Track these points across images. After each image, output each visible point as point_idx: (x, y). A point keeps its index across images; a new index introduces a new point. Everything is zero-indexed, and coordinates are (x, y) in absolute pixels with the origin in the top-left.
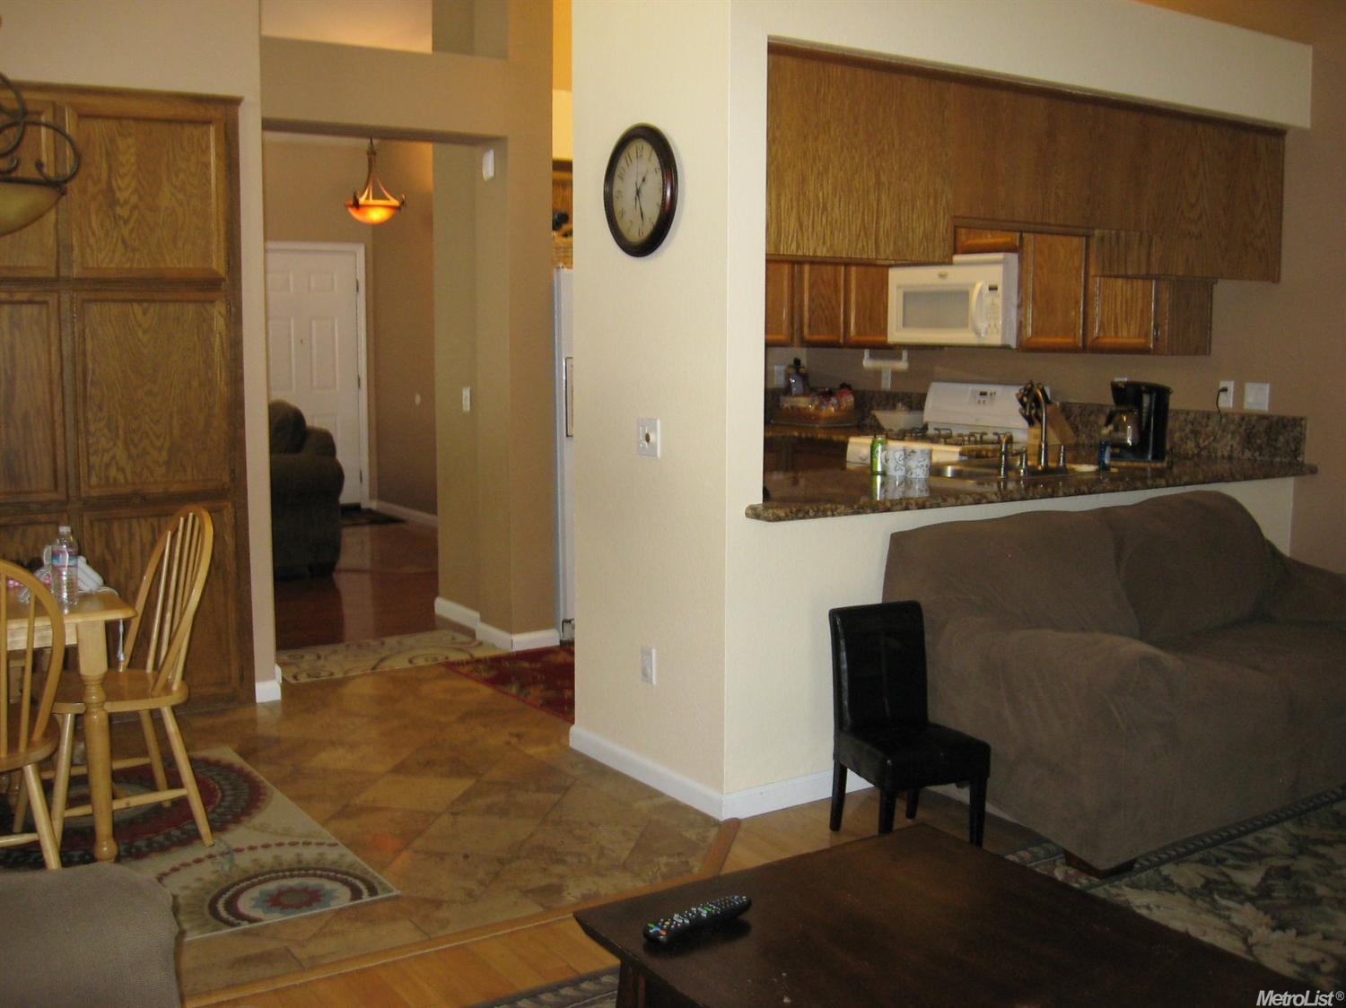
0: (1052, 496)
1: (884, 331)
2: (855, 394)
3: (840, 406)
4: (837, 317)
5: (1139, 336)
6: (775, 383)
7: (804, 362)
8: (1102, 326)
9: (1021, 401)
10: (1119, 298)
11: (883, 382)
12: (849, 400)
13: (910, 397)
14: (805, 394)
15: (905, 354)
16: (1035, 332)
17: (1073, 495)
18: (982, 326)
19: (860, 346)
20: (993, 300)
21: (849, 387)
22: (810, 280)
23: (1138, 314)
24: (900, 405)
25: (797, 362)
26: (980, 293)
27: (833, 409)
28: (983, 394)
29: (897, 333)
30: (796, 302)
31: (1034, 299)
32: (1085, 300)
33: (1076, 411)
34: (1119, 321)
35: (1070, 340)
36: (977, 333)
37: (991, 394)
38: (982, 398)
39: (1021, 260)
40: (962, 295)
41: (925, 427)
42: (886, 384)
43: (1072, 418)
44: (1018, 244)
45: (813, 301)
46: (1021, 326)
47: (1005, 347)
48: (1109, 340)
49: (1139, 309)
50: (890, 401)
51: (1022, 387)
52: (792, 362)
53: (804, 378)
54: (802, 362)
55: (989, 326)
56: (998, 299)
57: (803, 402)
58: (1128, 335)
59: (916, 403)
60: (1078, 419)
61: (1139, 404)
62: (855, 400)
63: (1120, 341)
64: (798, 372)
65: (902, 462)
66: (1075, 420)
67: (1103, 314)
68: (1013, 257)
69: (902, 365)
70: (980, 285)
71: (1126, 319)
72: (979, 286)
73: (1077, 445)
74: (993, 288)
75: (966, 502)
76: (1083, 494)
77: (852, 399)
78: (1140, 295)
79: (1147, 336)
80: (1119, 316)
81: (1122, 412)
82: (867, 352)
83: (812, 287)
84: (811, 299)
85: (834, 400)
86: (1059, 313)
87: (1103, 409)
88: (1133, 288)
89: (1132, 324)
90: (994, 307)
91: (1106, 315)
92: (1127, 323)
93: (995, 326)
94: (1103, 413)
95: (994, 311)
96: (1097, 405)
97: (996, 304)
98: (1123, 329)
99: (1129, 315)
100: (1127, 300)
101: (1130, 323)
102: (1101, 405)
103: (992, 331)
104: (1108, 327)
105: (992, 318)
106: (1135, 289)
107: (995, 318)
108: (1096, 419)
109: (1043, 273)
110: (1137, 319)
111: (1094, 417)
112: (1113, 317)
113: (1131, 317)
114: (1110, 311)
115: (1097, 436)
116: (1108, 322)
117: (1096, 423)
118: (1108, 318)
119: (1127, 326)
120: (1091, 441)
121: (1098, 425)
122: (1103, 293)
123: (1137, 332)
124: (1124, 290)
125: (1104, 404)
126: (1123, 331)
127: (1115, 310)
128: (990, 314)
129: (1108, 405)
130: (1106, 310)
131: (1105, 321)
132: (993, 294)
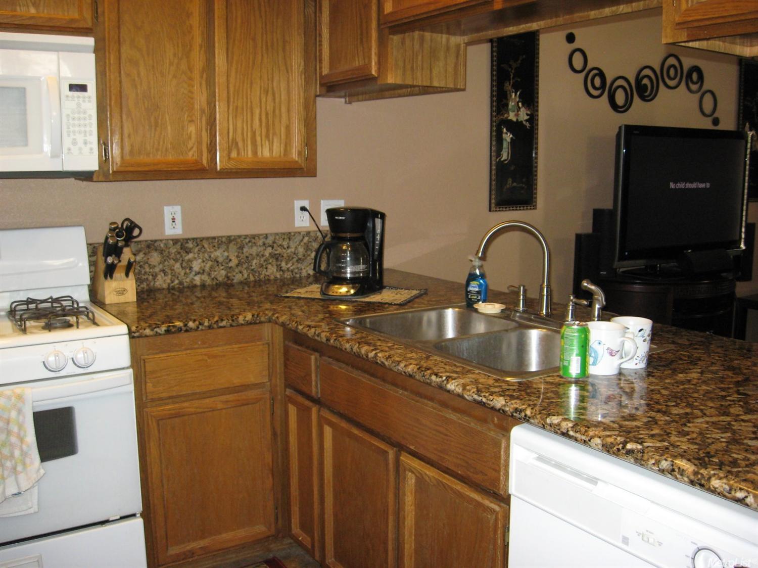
5: (285, 155)
8: (235, 144)
16: (130, 152)
20: (79, 105)
23: (283, 130)
34: (258, 139)
49: (284, 123)
55: (74, 143)
56: (88, 103)
58: (268, 152)
67: (235, 130)
71: (267, 136)
74: (78, 88)
78: (284, 109)
79: (301, 154)
80: (258, 133)
86: (169, 128)
87: (156, 244)
88: (274, 99)
89: (275, 140)
90: (82, 116)
91: (239, 131)
92: (269, 141)
93: (85, 143)
94: (156, 250)
95: (82, 122)
96: (146, 241)
97: (85, 113)
98: (264, 147)
99: (271, 131)
100: (267, 114)
101: (273, 139)
102: (151, 241)
103: (80, 149)
104: (244, 146)
105: (80, 132)
106: (277, 100)
107: (85, 132)
108: (145, 258)
109: (139, 74)
110: (282, 135)
111: (143, 256)
112: (249, 134)
113: (274, 134)
114: (245, 127)
115: (150, 278)
116: (243, 140)
117: (147, 263)
118: (243, 134)
119: (269, 144)
120: (142, 286)
121: (150, 265)
122: (234, 102)
123: (282, 149)
124: (264, 100)
125: (172, 240)
126: (264, 150)
127: (252, 127)
128: (74, 125)
129: (161, 240)
130: (239, 125)
131: (239, 140)
132: (79, 97)
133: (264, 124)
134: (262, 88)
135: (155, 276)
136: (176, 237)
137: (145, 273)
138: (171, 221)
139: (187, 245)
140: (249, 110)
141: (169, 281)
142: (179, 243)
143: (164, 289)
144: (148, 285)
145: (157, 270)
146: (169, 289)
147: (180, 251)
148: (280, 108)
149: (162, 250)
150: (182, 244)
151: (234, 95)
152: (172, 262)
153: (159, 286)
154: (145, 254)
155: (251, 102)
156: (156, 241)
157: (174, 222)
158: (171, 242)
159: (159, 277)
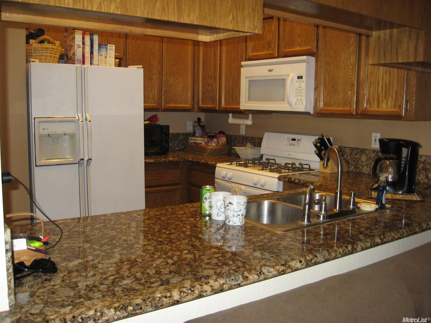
0: (352, 253)
1: (239, 103)
2: (227, 137)
3: (218, 143)
4: (215, 96)
5: (395, 107)
6: (188, 130)
7: (203, 120)
8: (369, 101)
9: (316, 146)
10: (381, 84)
11: (241, 131)
12: (223, 140)
13: (254, 140)
14: (201, 137)
15: (250, 116)
16: (325, 104)
17: (369, 248)
18: (293, 100)
19: (227, 111)
20: (300, 84)
21: (224, 133)
22: (203, 75)
23: (394, 93)
24: (249, 144)
25: (199, 119)
26: (292, 80)
27: (214, 145)
28: (294, 140)
29: (245, 105)
30: (196, 88)
31: (325, 83)
32: (357, 85)
33: (347, 151)
34: (380, 98)
35: (347, 109)
36: (290, 105)
37: (298, 140)
38: (293, 142)
39: (317, 61)
40: (282, 82)
41: (262, 157)
42: (243, 132)
43: (345, 156)
44: (315, 51)
45: (204, 87)
46: (316, 101)
47: (308, 113)
48: (374, 108)
49: (395, 89)
50: (244, 141)
51: (317, 137)
52: (196, 120)
53: (203, 127)
54: (201, 120)
55: (298, 100)
56: (303, 83)
57: (200, 141)
58: (386, 107)
59: (257, 143)
60: (349, 157)
61: (399, 153)
62: (227, 140)
63: (380, 109)
64: (199, 125)
65: (223, 210)
66: (347, 157)
67: (369, 94)
68: (312, 59)
69: (249, 122)
70: (293, 76)
71: (385, 97)
72: (291, 75)
73: (348, 172)
74: (300, 77)
75: (270, 275)
76: (378, 245)
77: (225, 140)
78: (395, 81)
79: (400, 107)
80: (380, 95)
81: (386, 159)
82: (231, 115)
83: (204, 80)
84: (203, 87)
85: (215, 140)
86: (341, 93)
87: (365, 151)
88: (390, 76)
89: (389, 99)
90: (300, 89)
91: (371, 94)
92: (386, 99)
93: (301, 100)
94: (365, 154)
95: (300, 91)
96: (361, 149)
97: (301, 88)
98: (383, 103)
99: (387, 94)
100: (386, 84)
101: (388, 99)
102: (363, 149)
103: (299, 103)
104: (373, 102)
105: (299, 96)
106: (392, 77)
107: (301, 95)
108: (360, 157)
109: (330, 69)
110: (393, 97)
111: (359, 156)
112: (376, 95)
113: (389, 96)
114: (374, 92)
115: (361, 167)
116: (373, 99)
117: (360, 159)
118: (373, 96)
119: (386, 100)
120: (357, 170)
121: (361, 161)
122: (370, 79)
123: (393, 104)
124: (384, 77)
125: (373, 150)
126: (383, 104)
127: (378, 91)
128: (298, 93)
129: (368, 150)
130: (372, 91)
131: (371, 99)
132: (300, 81)
133: (384, 90)
134: (384, 71)
135: (363, 167)
136: (375, 149)
137: (359, 164)
138: (374, 140)
139: (379, 154)
140: (377, 83)
141: (369, 171)
142: (375, 153)
143: (366, 174)
144: (359, 170)
145: (364, 164)
146: (368, 174)
147: (375, 156)
148: (393, 81)
149: (367, 155)
150: (376, 153)
151: (370, 76)
152: (371, 161)
153: (364, 172)
154: (360, 155)
155: (378, 79)
156: (365, 149)
157: (375, 141)
158: (372, 151)
159: (365, 168)
